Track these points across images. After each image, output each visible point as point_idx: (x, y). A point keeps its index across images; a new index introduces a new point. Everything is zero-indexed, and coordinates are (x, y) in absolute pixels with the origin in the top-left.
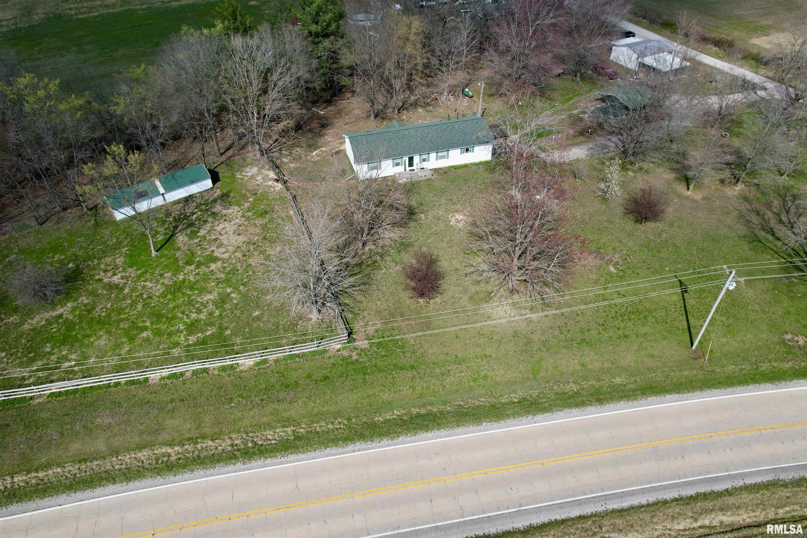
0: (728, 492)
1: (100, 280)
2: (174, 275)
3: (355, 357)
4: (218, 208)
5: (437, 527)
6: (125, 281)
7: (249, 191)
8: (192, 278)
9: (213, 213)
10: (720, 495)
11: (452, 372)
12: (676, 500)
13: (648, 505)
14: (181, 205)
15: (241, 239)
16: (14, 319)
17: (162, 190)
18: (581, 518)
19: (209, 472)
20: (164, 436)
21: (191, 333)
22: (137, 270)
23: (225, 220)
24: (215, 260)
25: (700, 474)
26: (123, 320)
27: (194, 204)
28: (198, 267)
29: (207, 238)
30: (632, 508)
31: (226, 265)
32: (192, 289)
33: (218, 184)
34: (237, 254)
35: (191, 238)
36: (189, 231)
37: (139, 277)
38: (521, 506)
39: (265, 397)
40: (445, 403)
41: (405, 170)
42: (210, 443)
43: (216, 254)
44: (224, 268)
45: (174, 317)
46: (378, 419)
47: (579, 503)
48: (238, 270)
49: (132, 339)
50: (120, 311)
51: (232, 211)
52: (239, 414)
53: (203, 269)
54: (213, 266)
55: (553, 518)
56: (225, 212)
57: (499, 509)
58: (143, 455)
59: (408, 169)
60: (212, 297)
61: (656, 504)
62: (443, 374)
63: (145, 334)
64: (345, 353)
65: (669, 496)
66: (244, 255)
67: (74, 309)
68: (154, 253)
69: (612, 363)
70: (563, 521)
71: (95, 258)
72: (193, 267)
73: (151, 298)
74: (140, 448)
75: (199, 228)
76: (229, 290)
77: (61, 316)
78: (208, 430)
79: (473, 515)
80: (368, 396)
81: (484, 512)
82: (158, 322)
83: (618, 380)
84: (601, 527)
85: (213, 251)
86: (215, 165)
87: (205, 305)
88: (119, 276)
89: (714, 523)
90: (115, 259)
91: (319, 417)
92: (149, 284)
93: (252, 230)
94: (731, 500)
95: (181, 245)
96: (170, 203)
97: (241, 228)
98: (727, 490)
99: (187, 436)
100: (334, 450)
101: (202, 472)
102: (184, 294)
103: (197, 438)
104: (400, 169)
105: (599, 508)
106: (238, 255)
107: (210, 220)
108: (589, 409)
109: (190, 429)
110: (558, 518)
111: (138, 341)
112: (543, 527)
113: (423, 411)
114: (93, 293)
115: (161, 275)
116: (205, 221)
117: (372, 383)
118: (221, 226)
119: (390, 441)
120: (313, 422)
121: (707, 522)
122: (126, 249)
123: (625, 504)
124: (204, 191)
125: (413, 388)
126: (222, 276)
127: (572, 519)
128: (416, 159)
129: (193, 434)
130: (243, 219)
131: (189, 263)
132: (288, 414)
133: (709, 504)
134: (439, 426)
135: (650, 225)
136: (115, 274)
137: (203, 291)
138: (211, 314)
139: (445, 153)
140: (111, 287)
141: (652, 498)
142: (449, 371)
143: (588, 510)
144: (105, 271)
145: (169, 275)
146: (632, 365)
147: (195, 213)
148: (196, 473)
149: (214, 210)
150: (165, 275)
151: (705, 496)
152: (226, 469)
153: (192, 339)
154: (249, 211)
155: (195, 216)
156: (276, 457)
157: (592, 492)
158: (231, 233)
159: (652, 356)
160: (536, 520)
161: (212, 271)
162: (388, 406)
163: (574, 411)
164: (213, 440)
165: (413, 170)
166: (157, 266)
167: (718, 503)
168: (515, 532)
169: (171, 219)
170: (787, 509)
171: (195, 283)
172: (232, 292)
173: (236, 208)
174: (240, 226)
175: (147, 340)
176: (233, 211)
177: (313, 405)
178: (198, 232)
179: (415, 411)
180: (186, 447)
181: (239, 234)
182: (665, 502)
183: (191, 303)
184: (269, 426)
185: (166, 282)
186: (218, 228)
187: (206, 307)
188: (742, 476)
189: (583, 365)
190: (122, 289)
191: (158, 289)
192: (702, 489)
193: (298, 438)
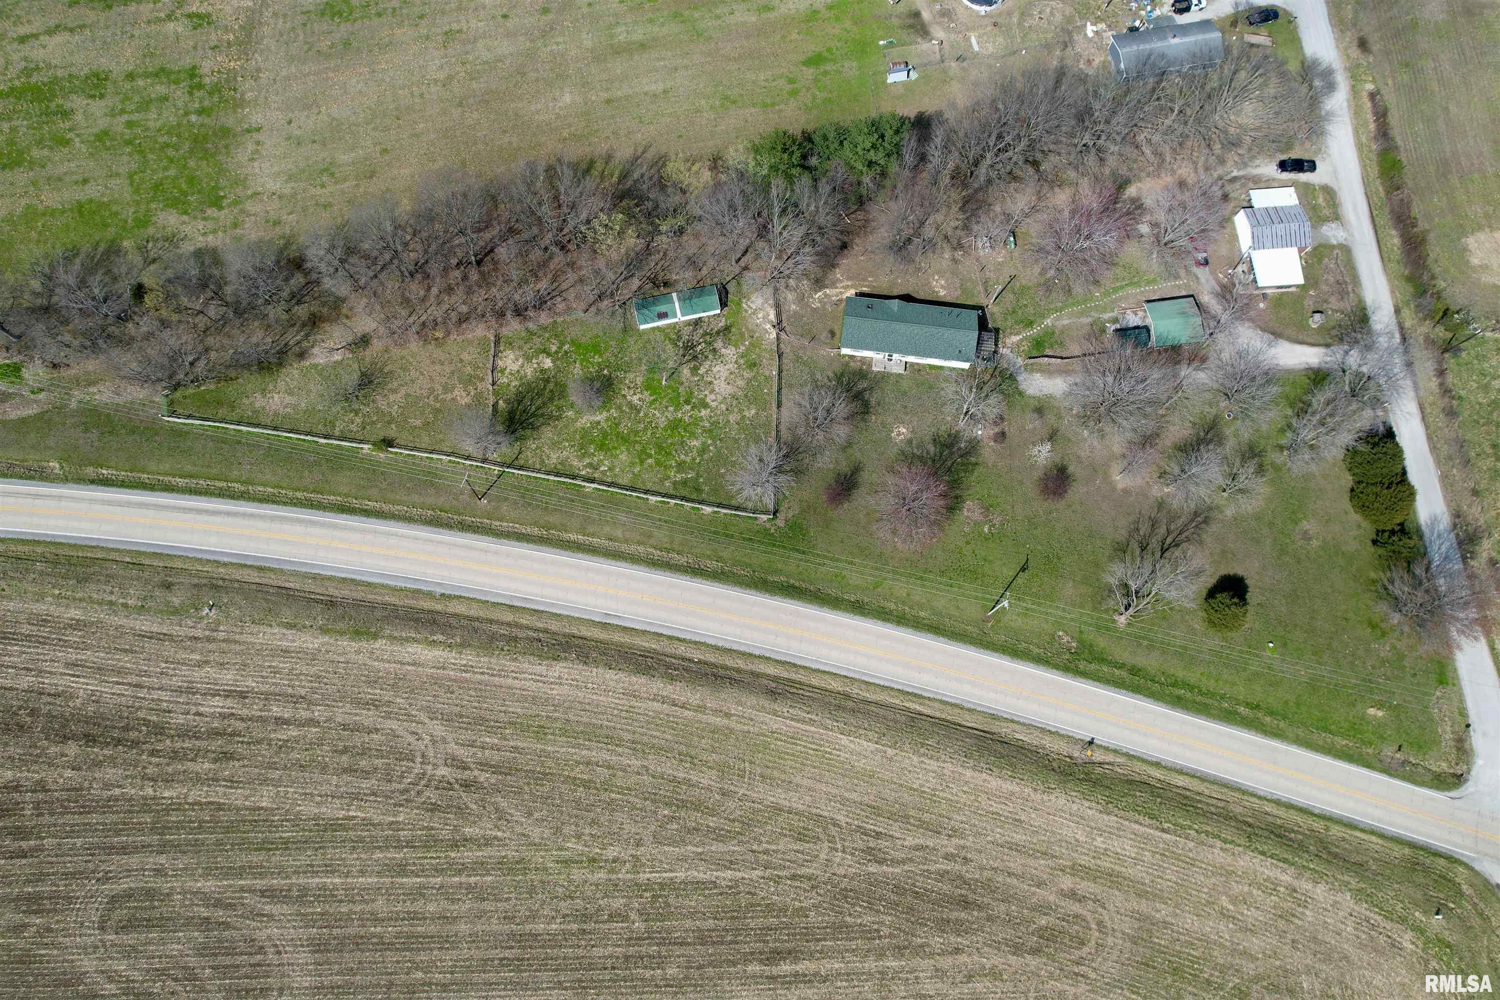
1: (624, 396)
2: (675, 410)
3: (772, 531)
4: (718, 344)
6: (641, 403)
8: (686, 418)
12: (900, 690)
13: (883, 686)
14: (691, 329)
15: (730, 389)
16: (570, 413)
17: (678, 311)
18: (847, 677)
19: (673, 576)
20: (652, 541)
21: (678, 472)
22: (651, 395)
26: (637, 442)
27: (701, 332)
28: (693, 409)
33: (724, 312)
35: (692, 374)
37: (651, 404)
40: (811, 584)
42: (676, 557)
43: (708, 400)
44: (711, 417)
45: (670, 454)
48: (720, 423)
49: (642, 462)
50: (636, 433)
52: (695, 543)
54: (704, 412)
55: (832, 671)
56: (723, 350)
58: (641, 549)
60: (697, 444)
63: (650, 461)
64: (768, 525)
66: (727, 409)
67: (607, 419)
68: (664, 381)
69: (929, 600)
70: (836, 674)
71: (622, 370)
72: (689, 407)
73: (657, 428)
74: (639, 543)
75: (700, 364)
76: (709, 442)
77: (599, 423)
78: (676, 547)
80: (771, 561)
82: (660, 454)
83: (922, 614)
85: (706, 395)
86: (728, 279)
87: (691, 449)
88: (638, 397)
89: (912, 708)
90: (636, 376)
91: (738, 563)
93: (739, 381)
96: (683, 324)
97: (732, 376)
98: (929, 697)
99: (665, 546)
100: (739, 589)
101: (669, 574)
102: (679, 433)
103: (670, 550)
106: (723, 407)
108: (889, 625)
109: (667, 542)
111: (646, 466)
113: (797, 584)
114: (620, 408)
115: (667, 407)
116: (706, 357)
117: (776, 553)
118: (717, 368)
119: (769, 597)
120: (734, 566)
121: (908, 706)
122: (645, 368)
123: (872, 681)
124: (712, 316)
125: (798, 566)
126: (707, 425)
127: (842, 675)
130: (736, 366)
131: (687, 402)
132: (722, 554)
133: (914, 699)
134: (802, 599)
136: (635, 394)
137: (693, 435)
138: (694, 459)
140: (632, 406)
141: (888, 685)
143: (851, 675)
144: (629, 388)
145: (671, 409)
146: (940, 608)
147: (700, 343)
148: (666, 573)
150: (669, 408)
151: (915, 695)
152: (682, 577)
153: (679, 477)
154: (742, 357)
155: (700, 347)
156: (708, 580)
158: (723, 379)
160: (823, 668)
161: (702, 417)
162: (778, 572)
163: (879, 623)
164: (678, 555)
166: (665, 397)
167: (921, 700)
169: (681, 344)
170: (953, 717)
171: (688, 425)
172: (711, 445)
173: (734, 349)
174: (731, 373)
175: (651, 466)
176: (729, 352)
177: (737, 553)
178: (699, 369)
180: (663, 554)
181: (728, 383)
182: (892, 689)
183: (682, 443)
184: (709, 558)
185: (669, 416)
186: (715, 370)
187: (691, 452)
188: (946, 696)
189: (908, 595)
191: (662, 422)
193: (723, 573)
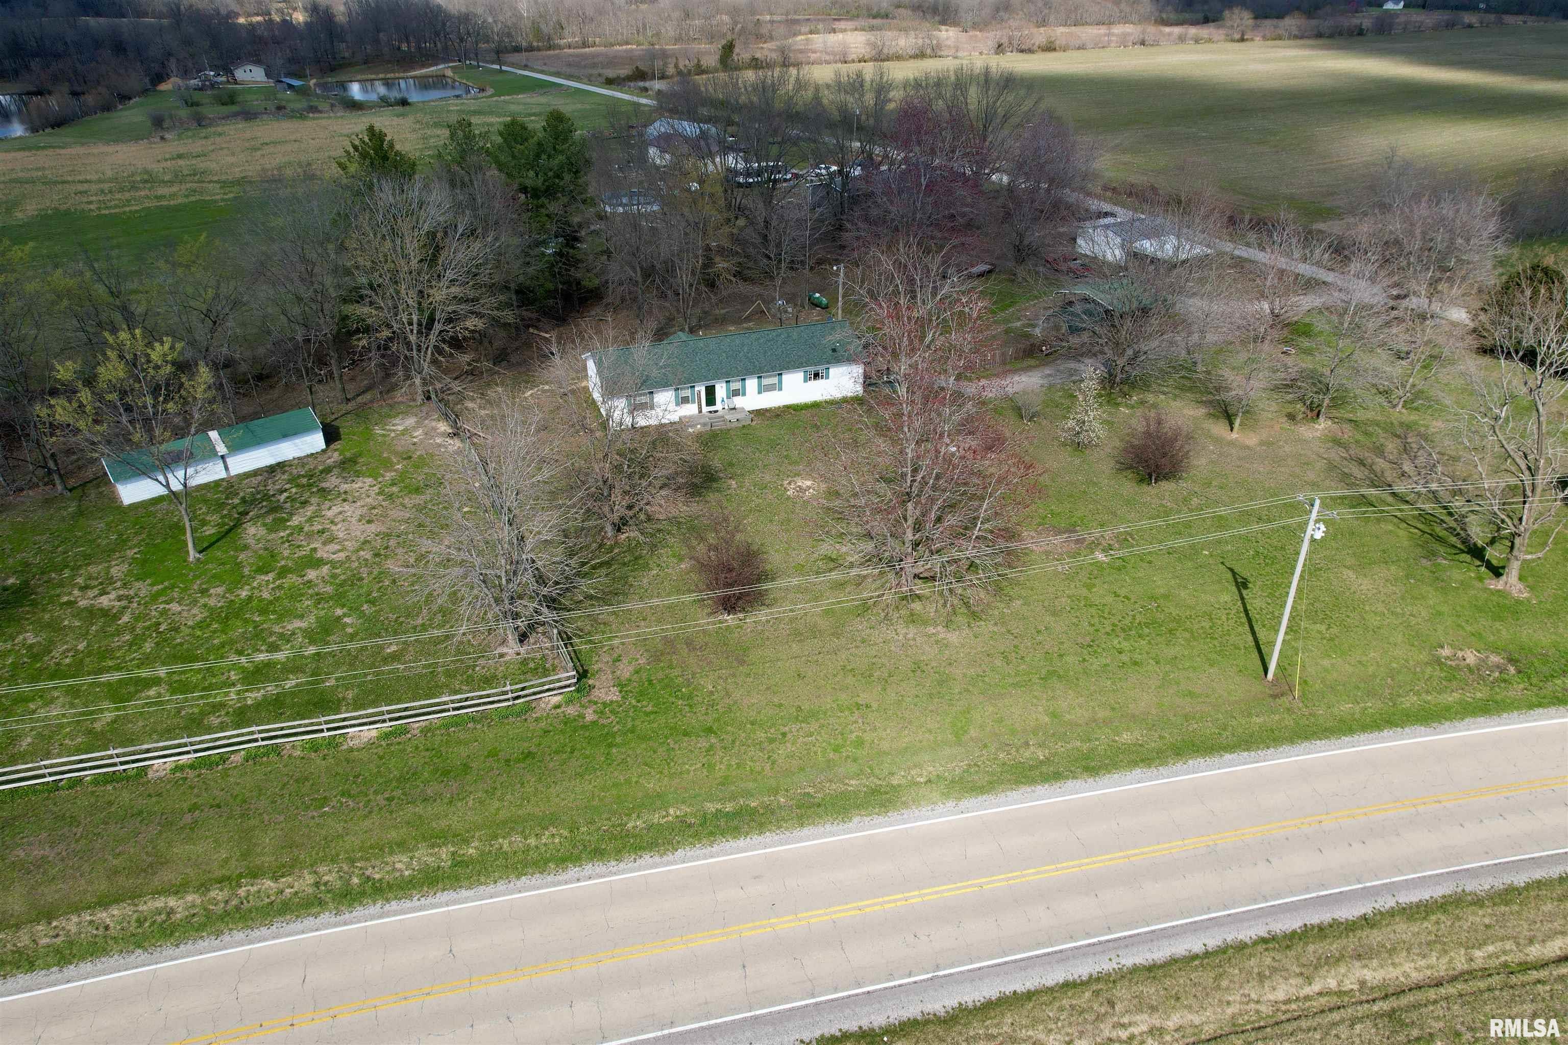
0: (1367, 922)
2: (229, 590)
3: (590, 715)
4: (332, 481)
5: (756, 1018)
6: (124, 603)
7: (396, 453)
8: (265, 594)
9: (323, 490)
10: (1350, 927)
11: (789, 736)
12: (1264, 940)
13: (1207, 954)
14: (259, 478)
15: (374, 528)
17: (221, 449)
18: (1067, 986)
19: (256, 933)
21: (252, 686)
22: (152, 585)
23: (345, 500)
24: (318, 563)
25: (1307, 890)
27: (286, 477)
28: (281, 575)
29: (306, 529)
30: (1173, 961)
31: (338, 571)
32: (263, 611)
33: (336, 445)
34: (362, 553)
35: (271, 530)
36: (269, 519)
37: (154, 598)
38: (938, 968)
39: (398, 793)
40: (775, 791)
41: (700, 411)
42: (269, 883)
43: (320, 554)
44: (334, 576)
46: (635, 823)
47: (1062, 957)
48: (361, 579)
50: (107, 653)
51: (359, 484)
52: (339, 827)
53: (292, 579)
54: (312, 574)
55: (1008, 989)
56: (345, 487)
57: (891, 977)
59: (705, 409)
60: (304, 625)
61: (1222, 950)
62: (771, 741)
63: (152, 692)
64: (571, 711)
65: (1248, 933)
66: (377, 555)
68: (192, 554)
69: (1113, 709)
70: (1029, 995)
71: (67, 566)
72: (271, 576)
73: (176, 630)
74: (105, 903)
75: (291, 514)
76: (339, 612)
78: (266, 861)
79: (836, 990)
80: (615, 785)
81: (859, 985)
83: (1126, 737)
84: (1111, 1004)
85: (315, 550)
86: (333, 417)
87: (287, 638)
88: (113, 595)
89: (1348, 985)
90: (109, 567)
91: (510, 825)
92: (175, 607)
93: (395, 513)
94: (1375, 937)
95: (251, 541)
96: (238, 475)
97: (375, 512)
98: (1364, 917)
99: (218, 874)
100: (537, 879)
101: (239, 935)
102: (246, 621)
103: (241, 876)
104: (690, 410)
105: (1106, 965)
106: (366, 554)
107: (314, 500)
108: (1070, 784)
109: (226, 861)
110: (1020, 988)
112: (987, 1008)
113: (729, 807)
114: (54, 626)
115: (204, 591)
116: (305, 503)
117: (624, 761)
118: (335, 510)
119: (657, 859)
120: (495, 837)
121: (1332, 983)
122: (136, 550)
123: (1160, 953)
124: (308, 456)
125: (710, 767)
126: (329, 589)
127: (1050, 990)
128: (721, 390)
129: (235, 867)
130: (381, 498)
131: (262, 570)
132: (443, 823)
133: (1334, 947)
134: (761, 828)
135: (1166, 486)
136: (104, 593)
137: (287, 615)
139: (775, 380)
140: (92, 613)
141: (1213, 941)
142: (784, 735)
143: (1083, 970)
144: (85, 588)
145: (220, 590)
146: (1154, 712)
147: (286, 490)
148: (226, 938)
149: (324, 485)
150: (212, 591)
151: (1321, 931)
152: (298, 926)
154: (393, 484)
155: (286, 494)
156: (411, 898)
157: (1088, 935)
158: (353, 520)
159: (1191, 694)
160: (972, 995)
161: (310, 581)
162: (658, 801)
163: (1041, 789)
164: (275, 879)
165: (716, 412)
166: (196, 577)
167: (1351, 943)
168: (927, 1022)
169: (237, 501)
170: (1491, 948)
171: (271, 602)
172: (345, 615)
173: (369, 481)
174: (374, 508)
176: (363, 484)
177: (497, 804)
178: (288, 520)
179: (711, 807)
180: (213, 894)
181: (369, 522)
182: (1241, 947)
183: (258, 634)
184: (402, 846)
185: (212, 602)
186: (330, 514)
187: (288, 641)
188: (1391, 889)
189: (1054, 715)
190: (116, 617)
191: (194, 615)
192: (1315, 918)
193: (459, 863)
